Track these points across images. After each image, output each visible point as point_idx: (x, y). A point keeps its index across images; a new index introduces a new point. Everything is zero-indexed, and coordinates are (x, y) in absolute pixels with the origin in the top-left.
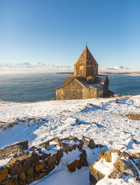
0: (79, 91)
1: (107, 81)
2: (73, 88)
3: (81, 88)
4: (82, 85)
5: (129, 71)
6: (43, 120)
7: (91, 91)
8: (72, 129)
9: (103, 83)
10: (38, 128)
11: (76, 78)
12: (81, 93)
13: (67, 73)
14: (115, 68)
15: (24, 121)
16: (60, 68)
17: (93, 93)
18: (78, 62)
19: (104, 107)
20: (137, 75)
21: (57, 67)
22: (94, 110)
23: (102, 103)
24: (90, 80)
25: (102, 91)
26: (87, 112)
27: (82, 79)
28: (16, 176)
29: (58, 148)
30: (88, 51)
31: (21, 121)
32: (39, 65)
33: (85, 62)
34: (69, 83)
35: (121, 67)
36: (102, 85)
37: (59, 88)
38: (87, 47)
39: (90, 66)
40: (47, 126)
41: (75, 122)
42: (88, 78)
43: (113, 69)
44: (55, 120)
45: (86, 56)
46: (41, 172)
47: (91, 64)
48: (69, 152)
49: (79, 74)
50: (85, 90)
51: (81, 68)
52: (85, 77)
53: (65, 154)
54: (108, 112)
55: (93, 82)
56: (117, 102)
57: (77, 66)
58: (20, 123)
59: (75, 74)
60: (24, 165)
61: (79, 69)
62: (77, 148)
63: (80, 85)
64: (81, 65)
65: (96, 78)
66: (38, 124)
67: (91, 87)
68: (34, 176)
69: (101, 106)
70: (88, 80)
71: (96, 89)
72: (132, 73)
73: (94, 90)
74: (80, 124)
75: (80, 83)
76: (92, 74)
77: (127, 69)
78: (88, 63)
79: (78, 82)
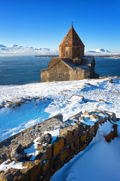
0: (65, 73)
1: (94, 63)
2: (59, 70)
3: (68, 70)
4: (69, 67)
5: (110, 54)
6: (48, 99)
7: (78, 73)
8: (82, 106)
9: (90, 65)
10: (46, 107)
11: (62, 59)
12: (68, 75)
13: (46, 56)
14: (96, 50)
15: (30, 100)
16: (39, 51)
17: (80, 75)
18: (64, 43)
19: (101, 87)
20: (117, 58)
21: (36, 49)
22: (92, 89)
23: (98, 83)
24: (76, 62)
25: (89, 72)
26: (87, 91)
27: (68, 61)
28: (68, 146)
29: (95, 120)
30: (74, 31)
31: (27, 100)
32: (16, 47)
33: (71, 42)
34: (55, 65)
35: (102, 50)
36: (89, 67)
37: (44, 71)
38: (72, 27)
39: (76, 47)
40: (55, 105)
41: (81, 101)
42: (75, 60)
43: (94, 52)
44: (60, 99)
45: (71, 36)
46: (84, 143)
47: (78, 45)
48: (103, 124)
49: (64, 55)
50: (72, 72)
51: (67, 49)
52: (71, 58)
53: (100, 125)
54: (108, 91)
55: (80, 64)
56: (111, 82)
57: (63, 47)
58: (27, 102)
59: (60, 55)
60: (74, 135)
61: (65, 50)
62: (107, 120)
63: (66, 67)
64: (66, 46)
65: (82, 60)
66: (45, 103)
67: (78, 69)
68: (80, 147)
69: (98, 86)
70: (74, 62)
71: (83, 71)
72: (112, 56)
73: (81, 72)
74: (86, 102)
75: (67, 65)
76: (79, 56)
77: (108, 52)
78: (74, 44)
79: (65, 63)
